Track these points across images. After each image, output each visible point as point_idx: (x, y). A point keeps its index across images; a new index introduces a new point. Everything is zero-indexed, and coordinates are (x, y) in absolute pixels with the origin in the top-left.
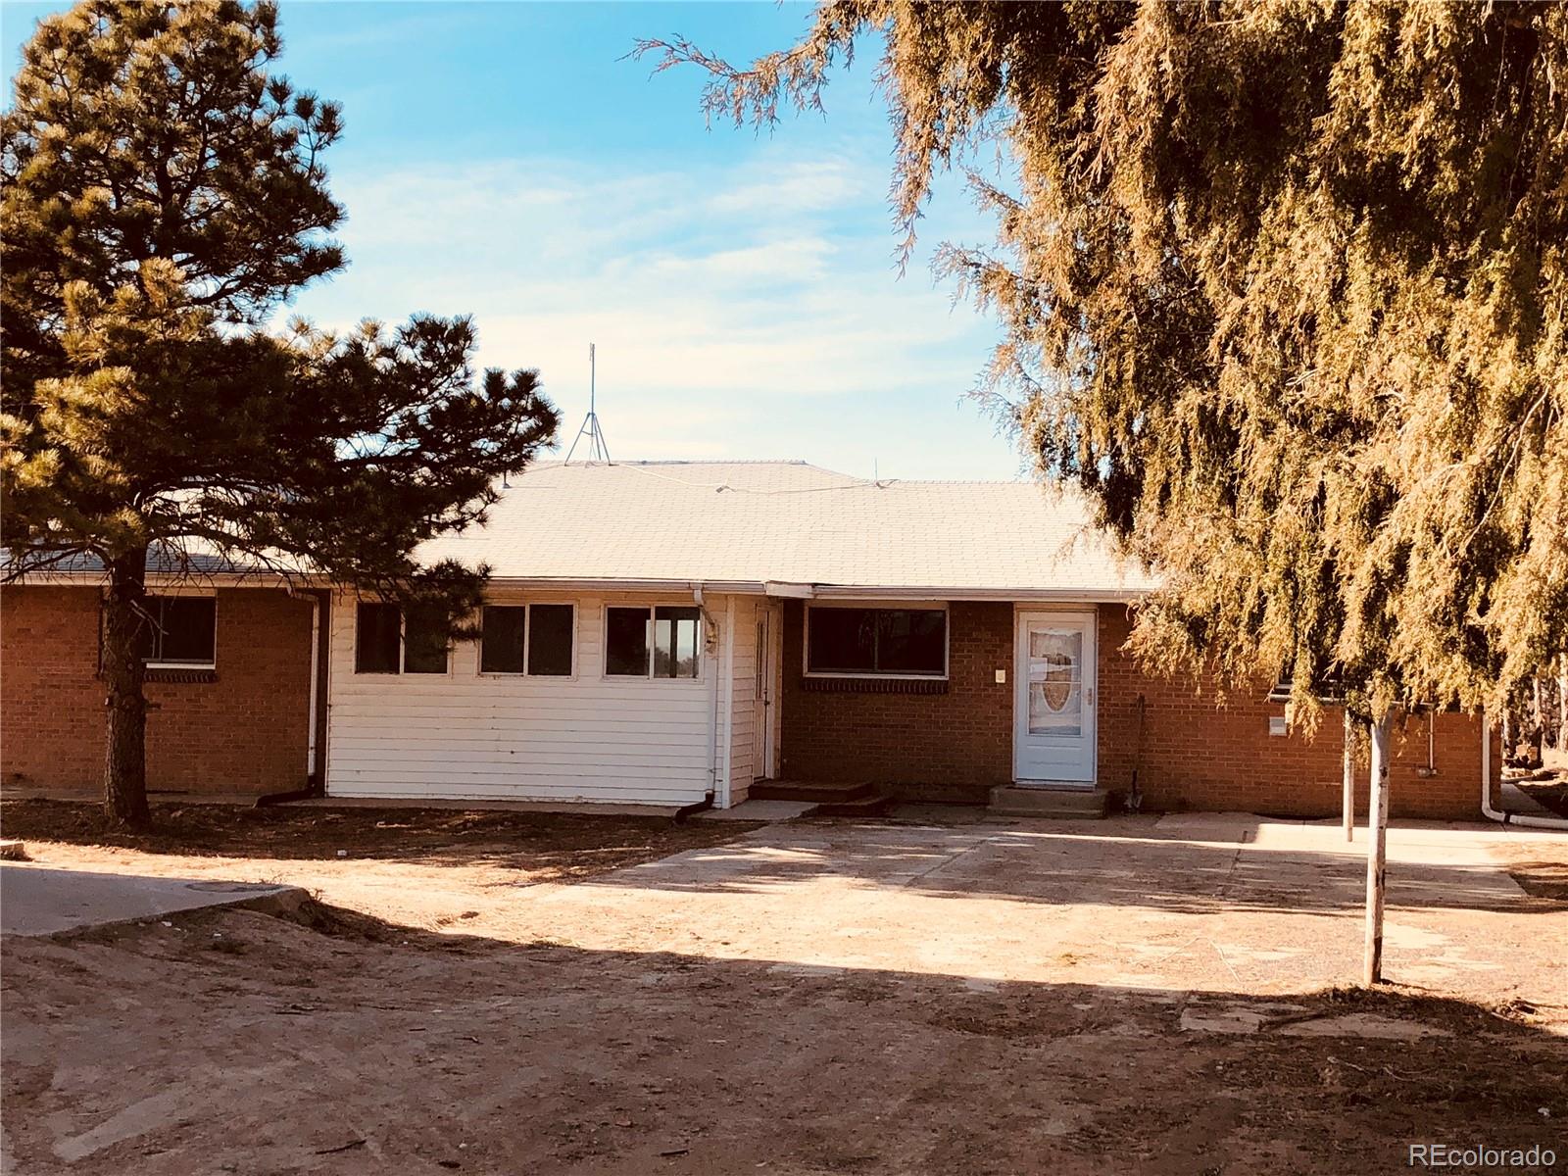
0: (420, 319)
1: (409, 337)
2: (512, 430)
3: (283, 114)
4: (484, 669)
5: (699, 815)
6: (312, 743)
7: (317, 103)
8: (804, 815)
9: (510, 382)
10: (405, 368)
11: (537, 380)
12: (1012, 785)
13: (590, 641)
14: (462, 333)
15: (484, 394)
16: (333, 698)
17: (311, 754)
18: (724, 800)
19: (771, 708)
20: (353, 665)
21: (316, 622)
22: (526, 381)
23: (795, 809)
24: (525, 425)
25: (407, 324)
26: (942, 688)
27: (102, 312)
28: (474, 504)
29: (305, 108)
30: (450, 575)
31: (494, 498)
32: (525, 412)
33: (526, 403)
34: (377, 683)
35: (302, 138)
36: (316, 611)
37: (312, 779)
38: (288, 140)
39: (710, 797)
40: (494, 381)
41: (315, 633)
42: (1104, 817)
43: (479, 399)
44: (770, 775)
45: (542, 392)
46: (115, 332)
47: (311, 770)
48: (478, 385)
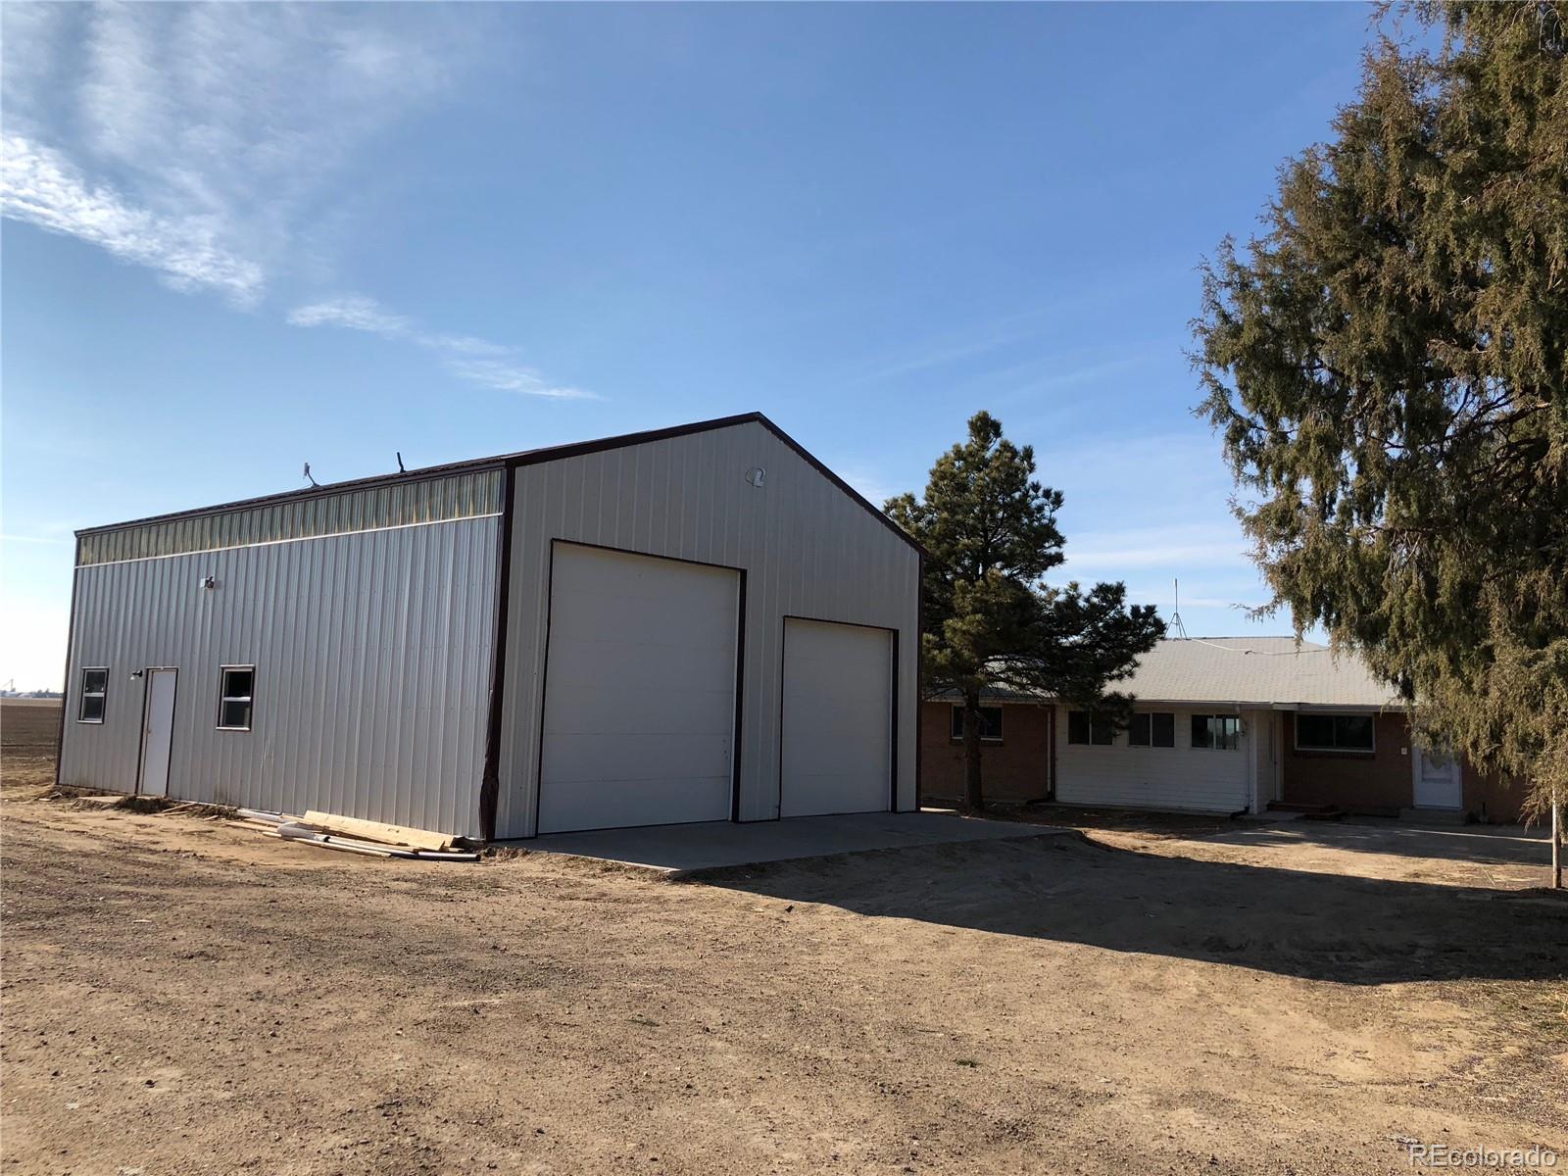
0: (1100, 584)
1: (1096, 593)
2: (1144, 632)
3: (1037, 497)
4: (1131, 744)
5: (1241, 817)
6: (1049, 776)
7: (1053, 491)
8: (1297, 818)
9: (1143, 611)
10: (1093, 605)
11: (1156, 609)
12: (1413, 807)
13: (1183, 731)
14: (1119, 590)
15: (1129, 615)
16: (1058, 755)
17: (1049, 781)
18: (1254, 810)
19: (1278, 767)
20: (1067, 740)
21: (1049, 720)
22: (1151, 610)
23: (1292, 816)
24: (1151, 629)
25: (1095, 587)
26: (1373, 757)
27: (970, 591)
28: (1127, 667)
29: (1047, 494)
30: (1116, 698)
31: (1137, 665)
32: (1150, 624)
33: (1151, 620)
34: (1080, 749)
35: (1046, 508)
36: (1049, 715)
37: (1050, 793)
38: (1040, 509)
39: (1247, 808)
40: (1135, 610)
41: (1049, 725)
42: (1465, 825)
43: (1128, 618)
44: (1278, 799)
45: (1158, 615)
46: (975, 599)
47: (1049, 789)
48: (1127, 612)
